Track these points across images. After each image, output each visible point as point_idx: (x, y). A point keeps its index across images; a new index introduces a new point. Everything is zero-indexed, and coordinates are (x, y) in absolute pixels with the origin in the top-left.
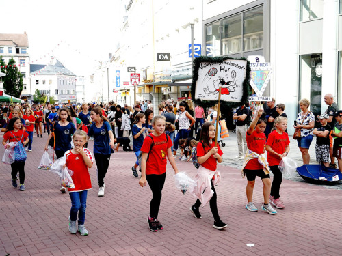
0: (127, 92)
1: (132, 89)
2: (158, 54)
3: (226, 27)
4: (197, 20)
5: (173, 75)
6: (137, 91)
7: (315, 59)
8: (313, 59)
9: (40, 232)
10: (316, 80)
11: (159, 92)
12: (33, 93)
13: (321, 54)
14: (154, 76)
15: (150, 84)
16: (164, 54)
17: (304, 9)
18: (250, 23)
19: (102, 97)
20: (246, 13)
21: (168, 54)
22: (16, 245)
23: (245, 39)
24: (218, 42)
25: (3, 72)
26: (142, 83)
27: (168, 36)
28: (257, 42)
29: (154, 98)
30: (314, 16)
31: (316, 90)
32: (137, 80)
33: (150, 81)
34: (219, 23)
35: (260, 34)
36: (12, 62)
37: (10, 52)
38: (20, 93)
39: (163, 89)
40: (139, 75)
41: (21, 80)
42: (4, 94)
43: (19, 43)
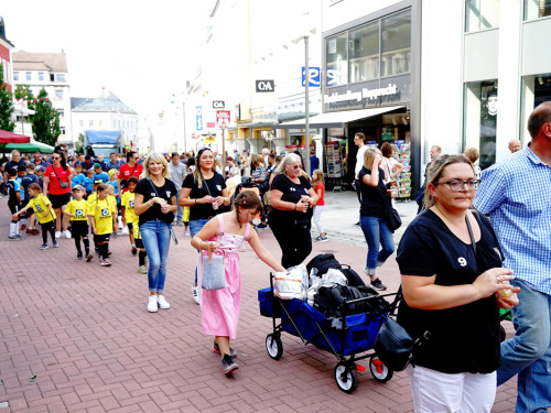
0: (212, 137)
1: (219, 132)
2: (257, 82)
3: (357, 42)
4: (313, 32)
5: (279, 112)
6: (227, 135)
7: (487, 88)
8: (484, 88)
9: (81, 343)
10: (489, 119)
11: (259, 138)
12: (75, 139)
13: (496, 80)
14: (251, 114)
15: (245, 125)
16: (266, 82)
17: (472, 14)
18: (391, 35)
19: (176, 145)
20: (386, 21)
21: (272, 82)
22: (46, 362)
23: (384, 59)
24: (345, 63)
25: (31, 108)
26: (233, 124)
27: (271, 54)
28: (402, 64)
29: (252, 147)
30: (488, 25)
31: (488, 134)
32: (226, 120)
33: (245, 122)
34: (346, 36)
35: (407, 52)
36: (43, 94)
37: (41, 79)
38: (55, 139)
39: (264, 133)
40: (229, 112)
41: (57, 121)
42: (33, 141)
43: (54, 65)
